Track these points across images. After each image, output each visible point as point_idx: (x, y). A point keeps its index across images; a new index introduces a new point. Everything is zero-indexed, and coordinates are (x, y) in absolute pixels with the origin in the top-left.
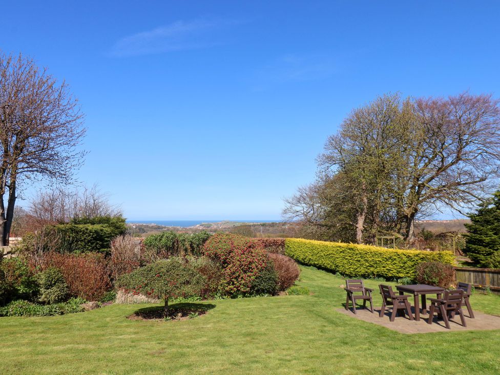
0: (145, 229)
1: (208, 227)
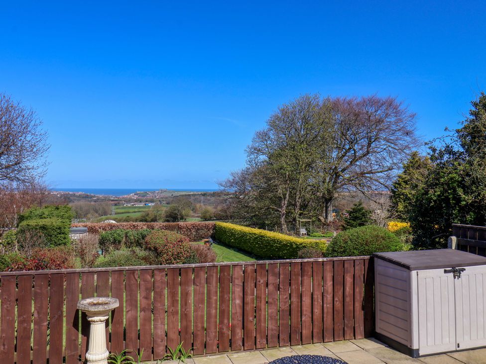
0: (71, 198)
1: (143, 197)
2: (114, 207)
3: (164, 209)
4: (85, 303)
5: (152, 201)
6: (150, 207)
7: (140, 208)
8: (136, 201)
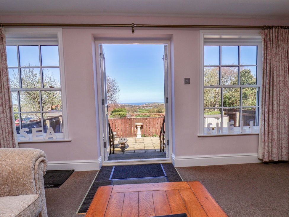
1: (148, 105)
2: (138, 109)
3: (156, 109)
4: (136, 124)
5: (151, 107)
6: (151, 109)
7: (147, 109)
8: (146, 107)
